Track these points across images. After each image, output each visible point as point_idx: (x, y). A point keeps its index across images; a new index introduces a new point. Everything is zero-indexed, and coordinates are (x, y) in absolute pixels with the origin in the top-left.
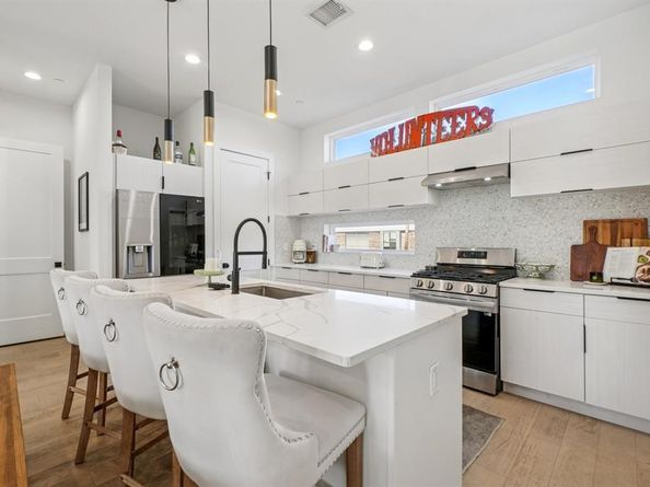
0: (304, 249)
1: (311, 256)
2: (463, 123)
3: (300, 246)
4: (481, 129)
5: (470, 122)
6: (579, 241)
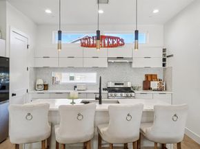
0: (42, 83)
1: (46, 87)
2: (116, 42)
3: (40, 82)
4: (122, 45)
5: (118, 42)
6: (144, 80)
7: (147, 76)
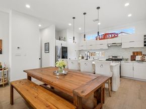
0: (81, 56)
1: (83, 58)
2: (113, 36)
6: (132, 55)
7: (134, 53)
